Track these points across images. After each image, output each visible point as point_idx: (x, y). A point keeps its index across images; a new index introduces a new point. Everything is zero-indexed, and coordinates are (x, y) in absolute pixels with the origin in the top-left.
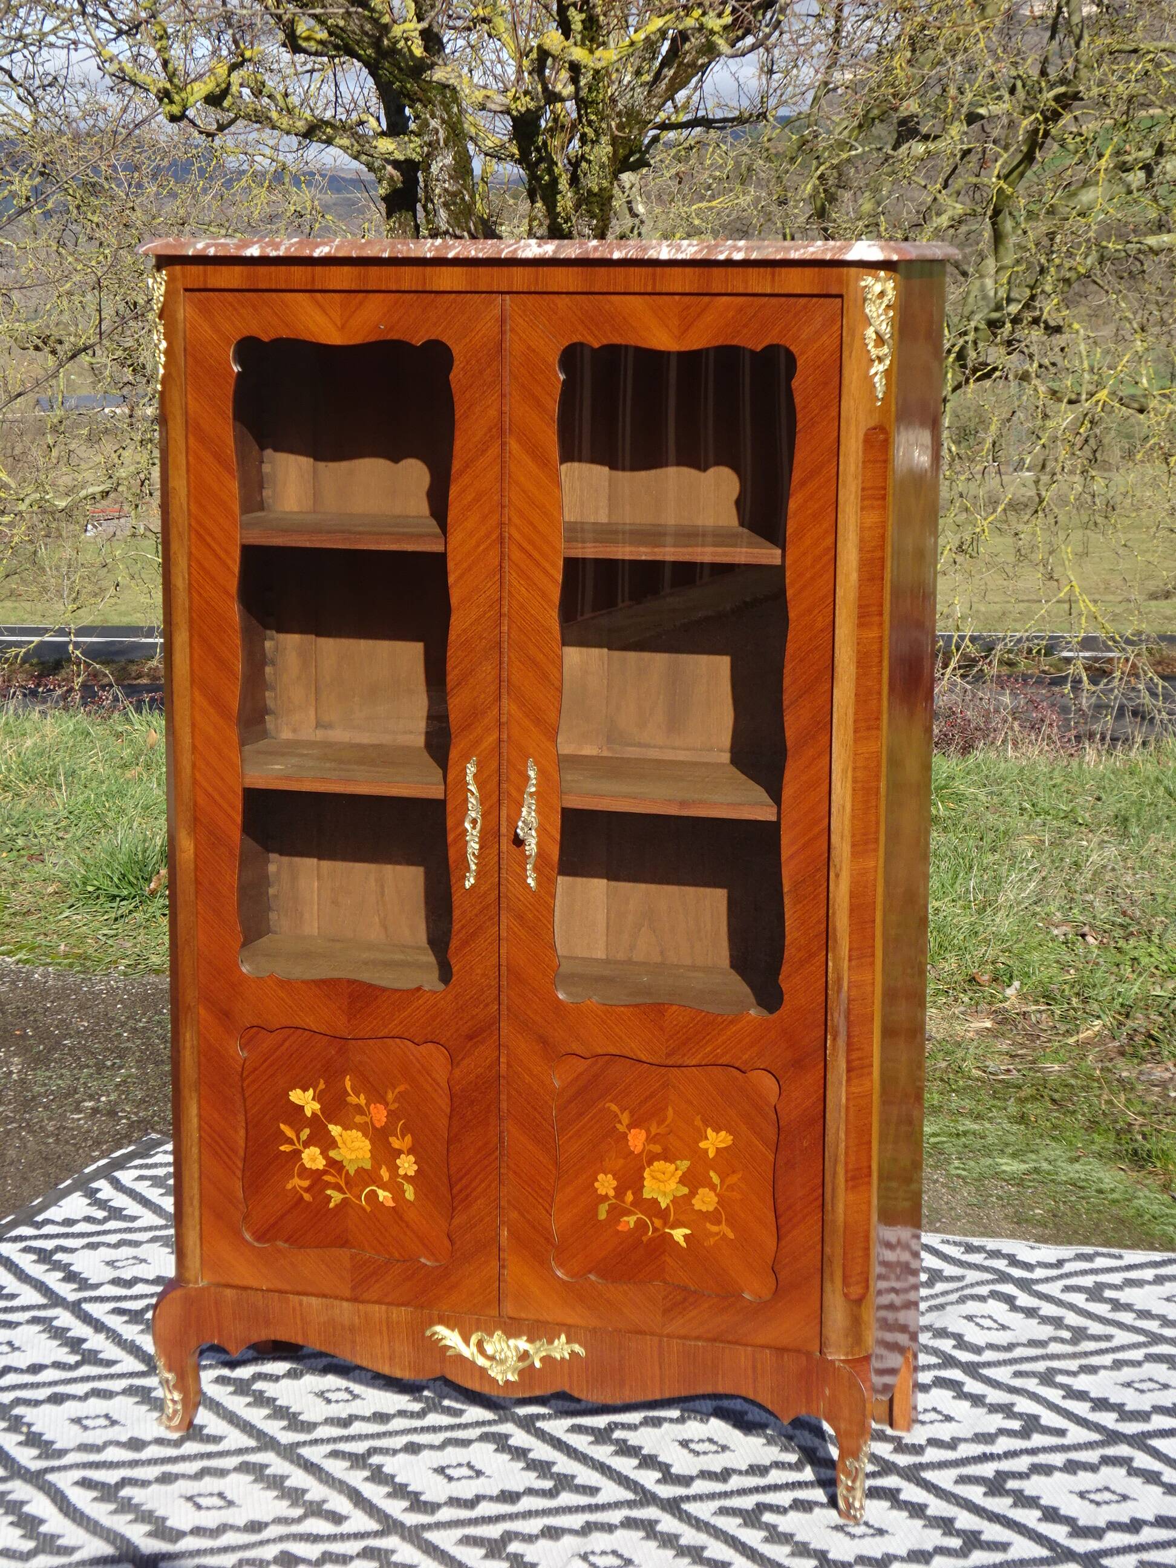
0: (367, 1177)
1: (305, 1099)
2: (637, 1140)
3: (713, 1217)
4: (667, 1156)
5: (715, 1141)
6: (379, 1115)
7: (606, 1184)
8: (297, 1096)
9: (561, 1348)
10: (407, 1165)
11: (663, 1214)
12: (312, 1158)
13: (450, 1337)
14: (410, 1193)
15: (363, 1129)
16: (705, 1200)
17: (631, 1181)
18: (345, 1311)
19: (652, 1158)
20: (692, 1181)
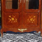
0: (14, 21)
1: (10, 16)
2: (30, 17)
3: (34, 21)
4: (32, 18)
5: (34, 17)
6: (15, 17)
7: (28, 20)
8: (9, 16)
9: (26, 29)
10: (16, 20)
11: (31, 21)
12: (10, 20)
13: (19, 29)
14: (16, 21)
15: (14, 18)
16: (34, 20)
17: (30, 19)
18: (13, 29)
19: (31, 18)
20: (33, 19)
